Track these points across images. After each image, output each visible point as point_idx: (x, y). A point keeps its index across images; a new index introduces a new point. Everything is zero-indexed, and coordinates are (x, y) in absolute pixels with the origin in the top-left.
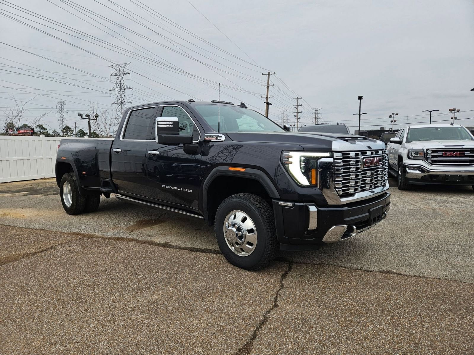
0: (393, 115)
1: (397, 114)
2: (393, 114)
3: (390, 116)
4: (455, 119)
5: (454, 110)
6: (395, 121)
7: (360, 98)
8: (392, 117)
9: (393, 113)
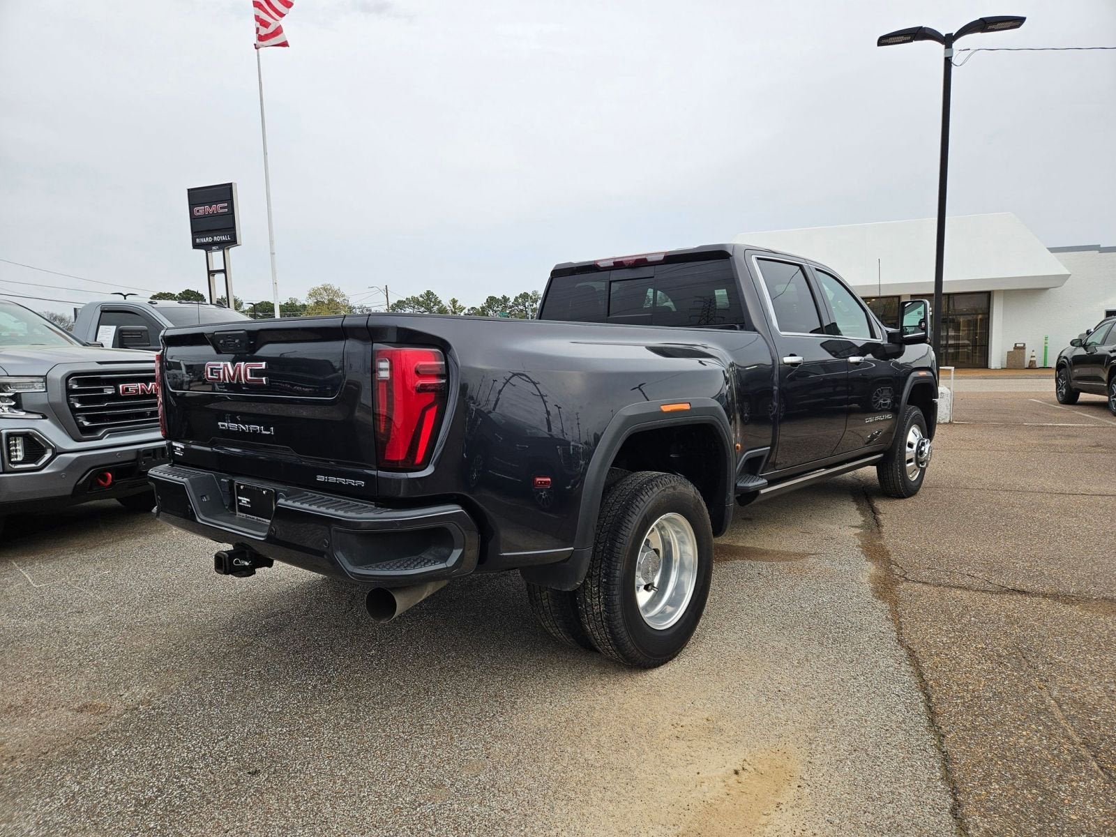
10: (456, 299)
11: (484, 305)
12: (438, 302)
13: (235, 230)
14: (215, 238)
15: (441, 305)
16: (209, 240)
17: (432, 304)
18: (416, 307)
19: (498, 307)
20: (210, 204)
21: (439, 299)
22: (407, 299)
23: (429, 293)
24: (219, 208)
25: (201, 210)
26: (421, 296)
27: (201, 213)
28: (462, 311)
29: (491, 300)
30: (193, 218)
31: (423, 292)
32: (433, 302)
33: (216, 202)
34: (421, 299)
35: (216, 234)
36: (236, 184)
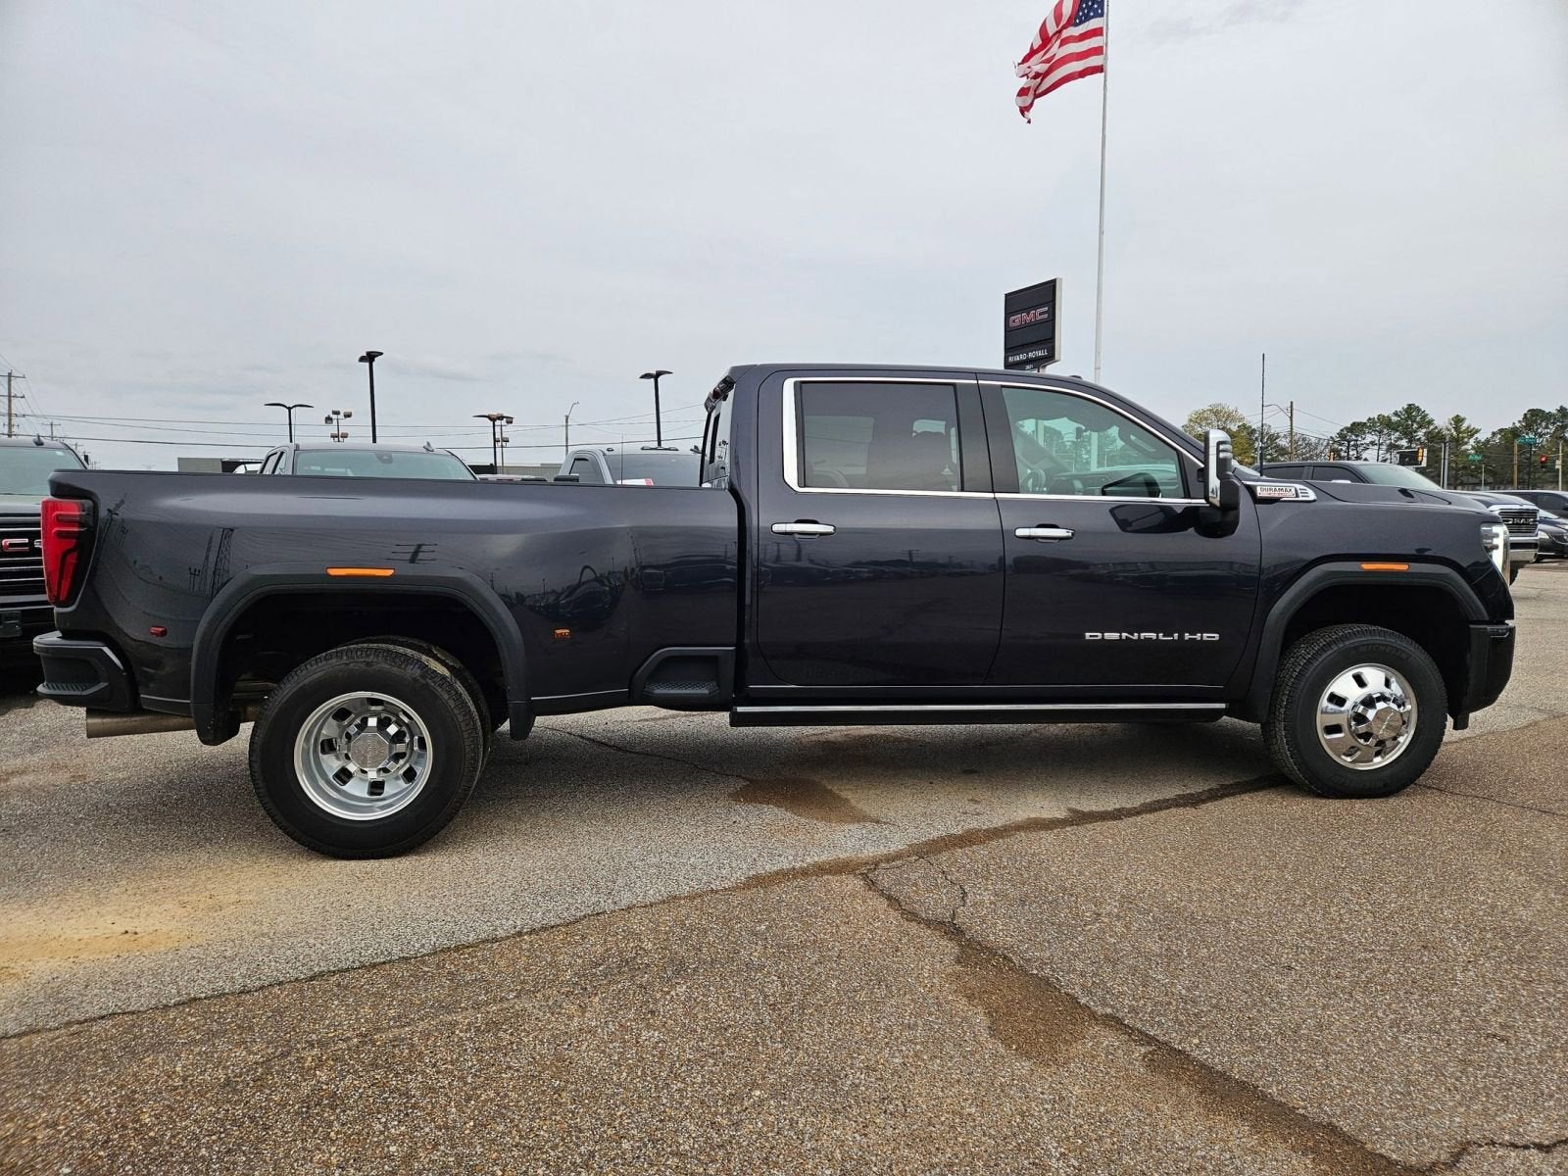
0: (334, 417)
1: (348, 415)
2: (336, 413)
3: (329, 419)
4: (504, 444)
5: (501, 418)
6: (345, 436)
7: (370, 357)
8: (335, 422)
9: (336, 410)
10: (1462, 416)
11: (1518, 425)
12: (1426, 422)
13: (1054, 342)
14: (1030, 355)
15: (1431, 427)
16: (1022, 357)
17: (1415, 426)
18: (1385, 431)
19: (1547, 427)
20: (1027, 310)
21: (1430, 417)
22: (1370, 419)
23: (1411, 408)
24: (1039, 314)
25: (1017, 320)
26: (1396, 414)
27: (1017, 323)
28: (1472, 436)
29: (1532, 415)
30: (1008, 330)
31: (1400, 407)
32: (1418, 423)
33: (1035, 307)
34: (1395, 419)
35: (1031, 349)
36: (1061, 279)
